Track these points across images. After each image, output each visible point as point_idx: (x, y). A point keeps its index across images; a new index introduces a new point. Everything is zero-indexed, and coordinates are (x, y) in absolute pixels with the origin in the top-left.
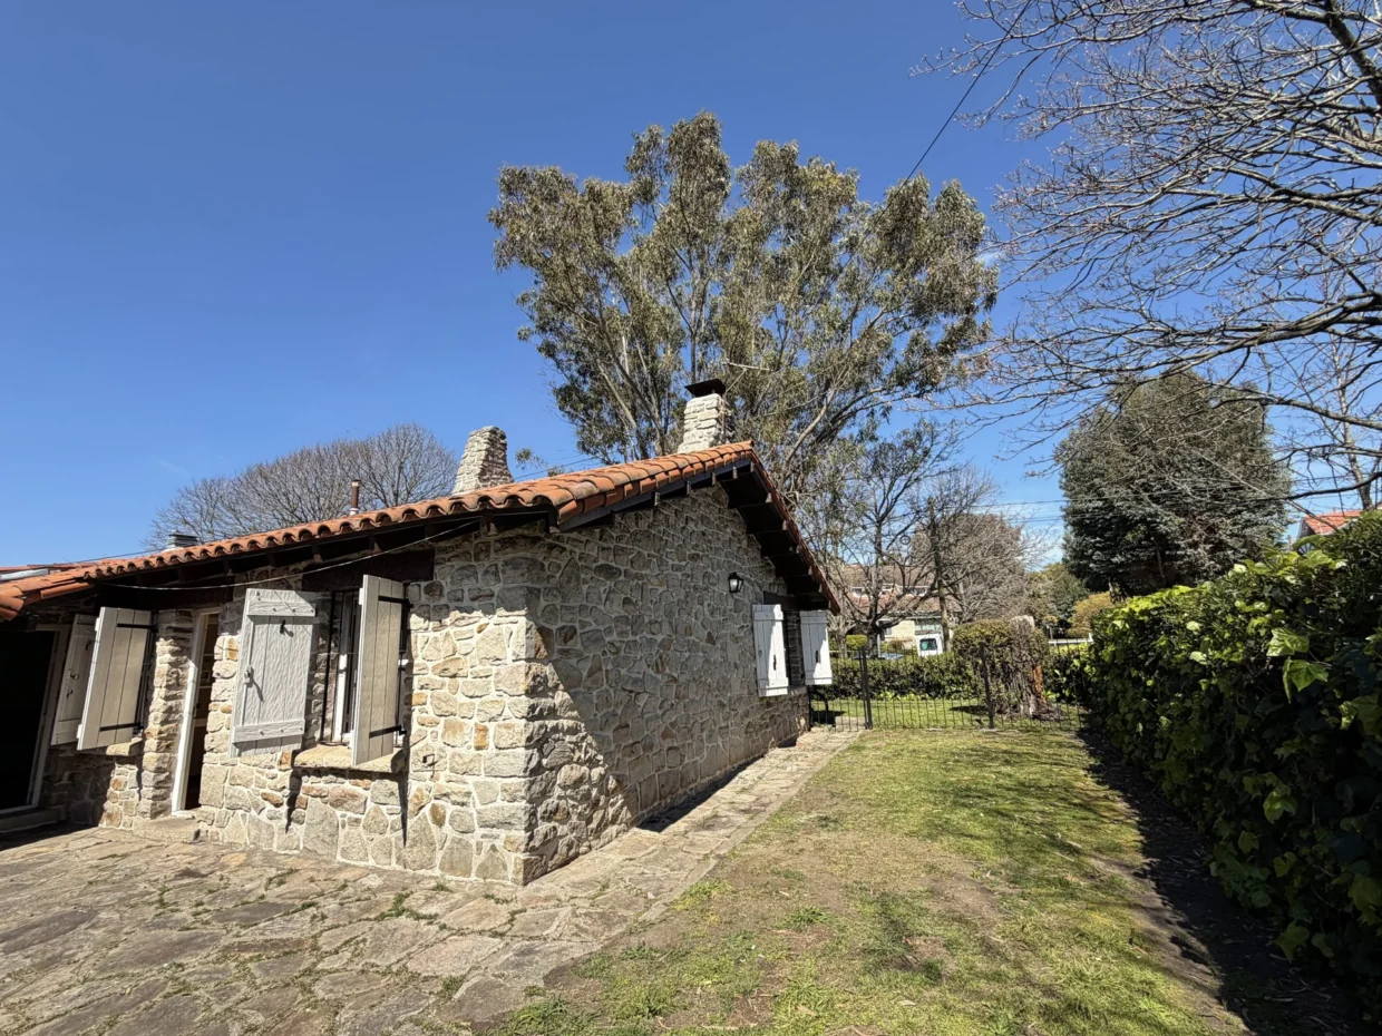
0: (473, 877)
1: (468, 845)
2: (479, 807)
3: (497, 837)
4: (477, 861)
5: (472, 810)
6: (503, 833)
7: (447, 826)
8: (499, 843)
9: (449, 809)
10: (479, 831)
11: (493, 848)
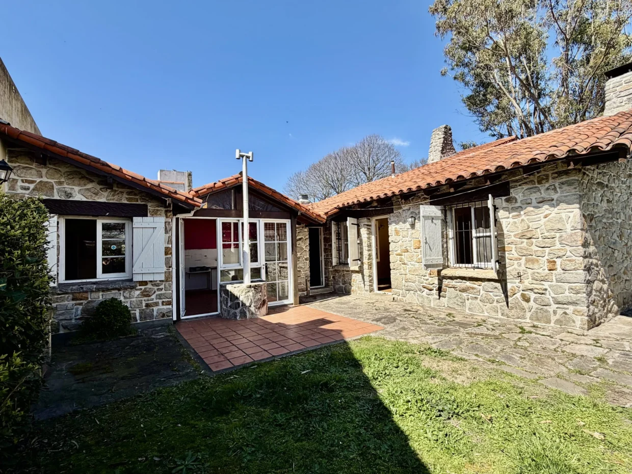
0: (552, 324)
1: (547, 311)
2: (553, 295)
3: (568, 309)
4: (554, 318)
5: (548, 296)
6: (572, 307)
7: (532, 302)
9: (533, 296)
10: (554, 306)
11: (565, 313)
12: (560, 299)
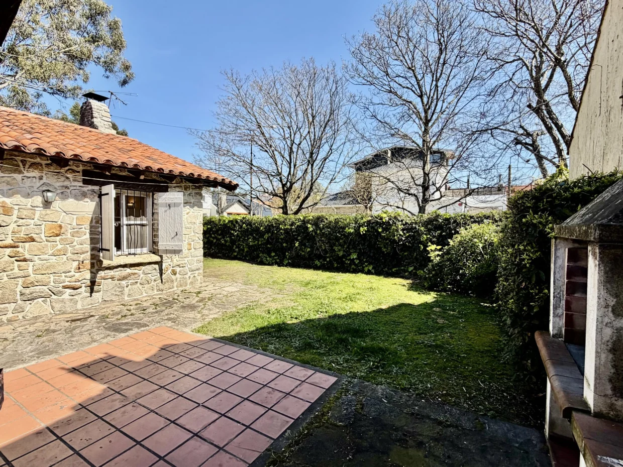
0: (188, 286)
1: (186, 278)
2: (189, 266)
3: (195, 273)
4: (189, 282)
5: (186, 268)
6: (197, 272)
7: (178, 275)
8: (196, 275)
9: (178, 269)
10: (189, 273)
11: (194, 277)
12: (193, 268)
